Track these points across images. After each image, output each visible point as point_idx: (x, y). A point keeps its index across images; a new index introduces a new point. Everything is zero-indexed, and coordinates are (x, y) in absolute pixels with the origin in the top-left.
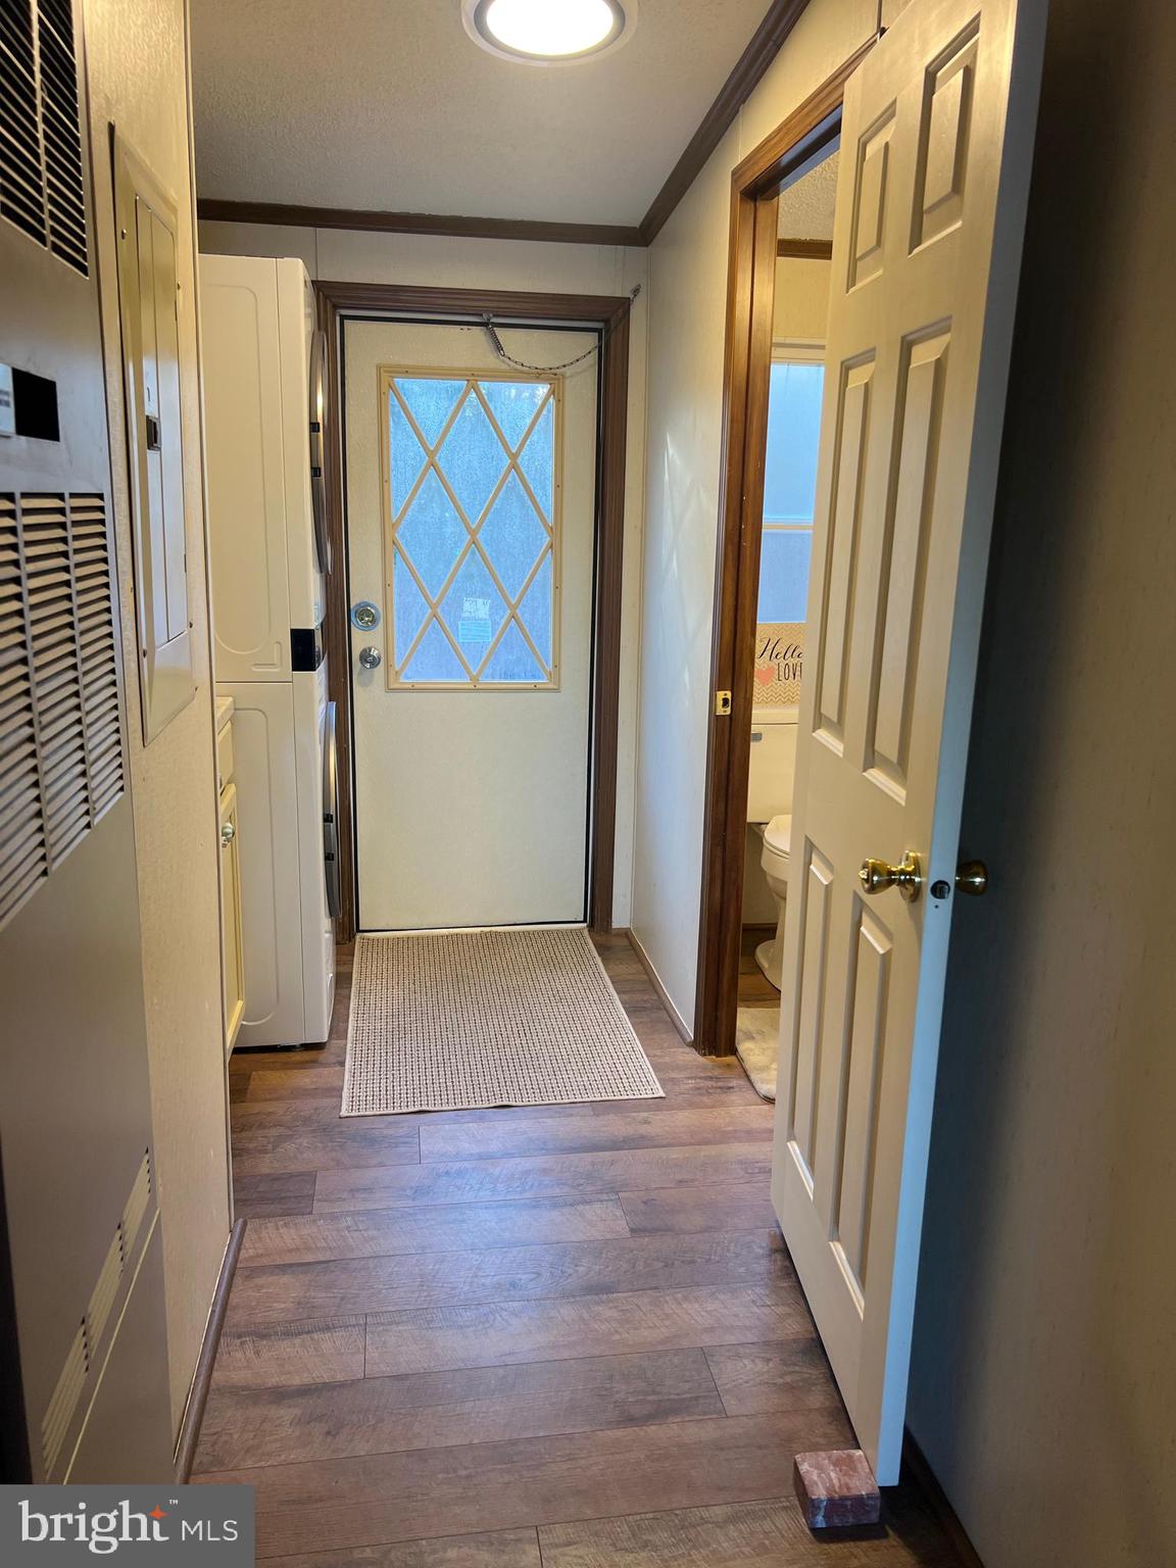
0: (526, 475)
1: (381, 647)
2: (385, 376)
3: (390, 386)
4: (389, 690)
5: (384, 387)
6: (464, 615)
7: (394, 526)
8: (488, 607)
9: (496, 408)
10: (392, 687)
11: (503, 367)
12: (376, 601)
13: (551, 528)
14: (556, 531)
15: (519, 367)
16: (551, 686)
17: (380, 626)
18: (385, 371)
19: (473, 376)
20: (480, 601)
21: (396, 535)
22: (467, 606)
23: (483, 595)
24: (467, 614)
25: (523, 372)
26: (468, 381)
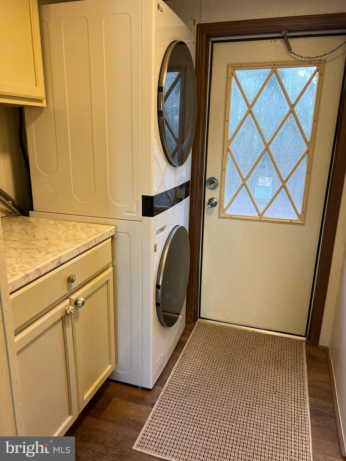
0: (298, 116)
1: (218, 198)
2: (230, 69)
3: (232, 74)
4: (220, 217)
5: (230, 75)
6: (258, 185)
7: (229, 142)
8: (271, 181)
9: (285, 82)
10: (221, 216)
11: (292, 59)
12: (218, 177)
13: (309, 143)
14: (311, 144)
15: (300, 58)
16: (300, 222)
17: (218, 189)
18: (231, 67)
19: (274, 66)
20: (267, 178)
21: (230, 146)
22: (260, 180)
23: (270, 176)
24: (261, 185)
25: (301, 61)
26: (272, 68)
